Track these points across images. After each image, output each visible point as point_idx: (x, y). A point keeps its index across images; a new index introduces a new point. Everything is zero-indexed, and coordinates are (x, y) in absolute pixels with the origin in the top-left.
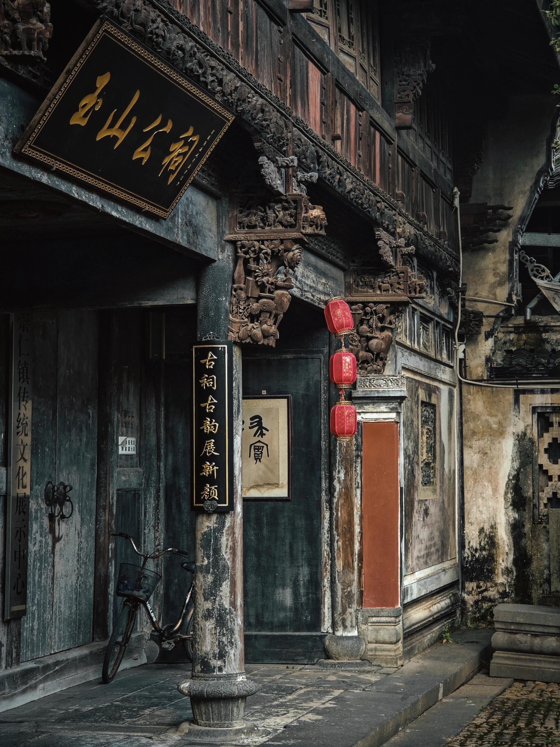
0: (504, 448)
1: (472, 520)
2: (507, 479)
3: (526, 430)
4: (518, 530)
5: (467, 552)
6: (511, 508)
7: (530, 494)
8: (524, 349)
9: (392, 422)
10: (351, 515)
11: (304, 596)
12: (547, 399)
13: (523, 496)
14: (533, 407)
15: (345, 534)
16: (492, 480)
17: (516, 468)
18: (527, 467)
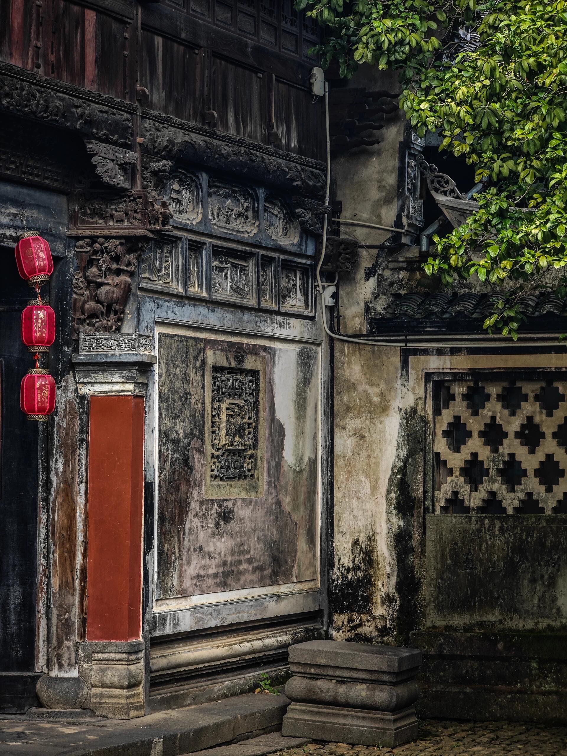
0: (387, 429)
1: (344, 529)
2: (390, 473)
3: (416, 404)
4: (404, 542)
5: (336, 573)
6: (395, 512)
7: (420, 493)
8: (416, 293)
9: (129, 395)
10: (71, 518)
11: (14, 624)
12: (444, 362)
13: (411, 497)
14: (426, 373)
15: (63, 544)
16: (371, 474)
17: (402, 457)
18: (417, 456)
